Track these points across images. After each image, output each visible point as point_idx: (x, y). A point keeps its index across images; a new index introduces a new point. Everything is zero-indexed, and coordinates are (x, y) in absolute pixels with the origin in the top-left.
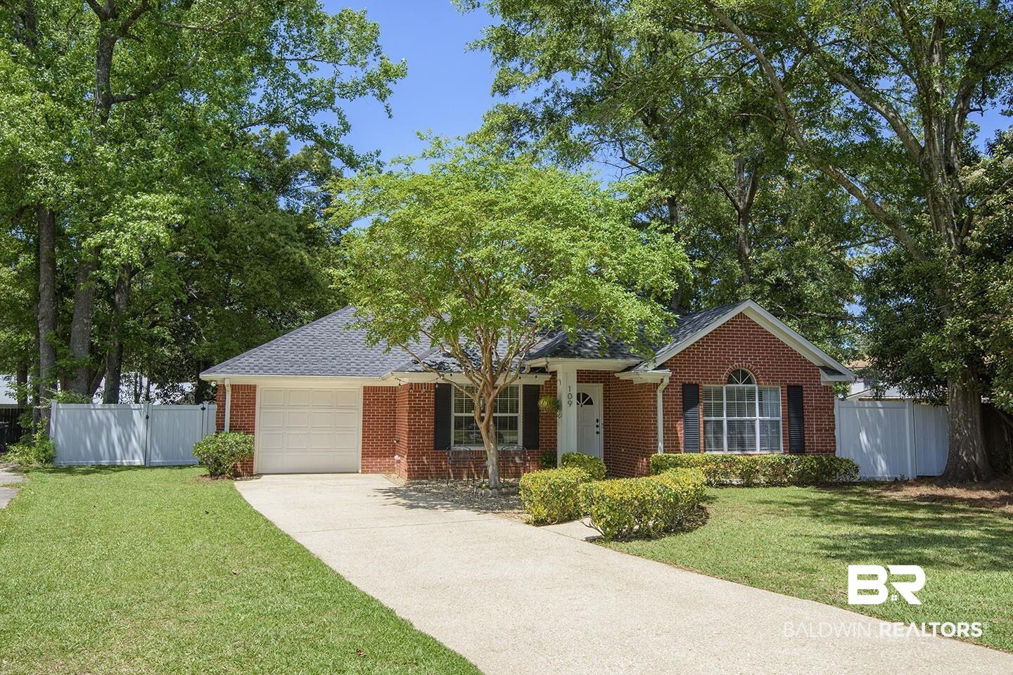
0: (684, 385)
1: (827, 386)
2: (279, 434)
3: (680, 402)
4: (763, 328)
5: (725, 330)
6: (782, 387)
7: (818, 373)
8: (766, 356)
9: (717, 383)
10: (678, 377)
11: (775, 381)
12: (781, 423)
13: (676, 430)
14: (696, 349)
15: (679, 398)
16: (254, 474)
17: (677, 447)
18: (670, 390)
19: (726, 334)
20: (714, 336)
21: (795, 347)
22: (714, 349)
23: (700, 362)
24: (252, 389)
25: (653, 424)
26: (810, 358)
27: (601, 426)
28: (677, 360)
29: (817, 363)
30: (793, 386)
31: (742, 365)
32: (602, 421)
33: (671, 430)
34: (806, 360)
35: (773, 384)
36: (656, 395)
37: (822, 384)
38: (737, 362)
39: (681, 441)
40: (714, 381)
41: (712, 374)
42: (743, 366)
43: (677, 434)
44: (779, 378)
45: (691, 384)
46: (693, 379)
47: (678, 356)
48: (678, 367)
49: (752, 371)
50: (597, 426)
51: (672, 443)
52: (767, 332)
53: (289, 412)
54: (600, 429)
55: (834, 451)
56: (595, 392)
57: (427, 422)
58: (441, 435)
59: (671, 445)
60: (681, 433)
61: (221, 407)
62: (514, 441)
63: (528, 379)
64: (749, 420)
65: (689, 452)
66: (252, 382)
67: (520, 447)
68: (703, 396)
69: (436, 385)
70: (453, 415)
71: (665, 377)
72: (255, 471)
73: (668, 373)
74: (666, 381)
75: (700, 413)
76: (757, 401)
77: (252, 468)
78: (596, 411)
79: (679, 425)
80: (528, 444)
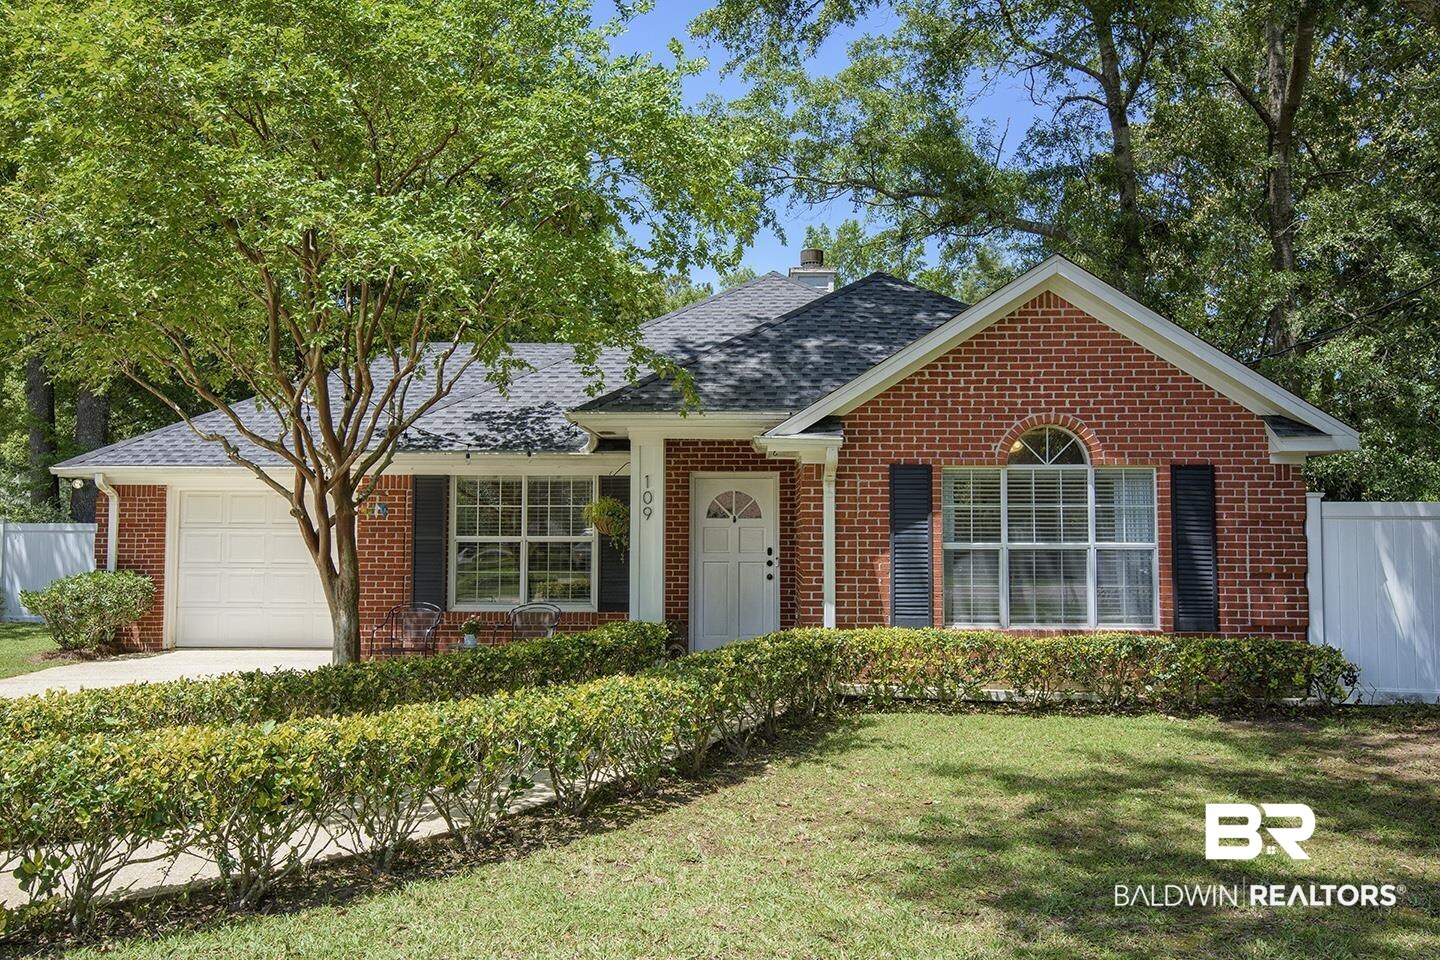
0: (895, 467)
1: (1287, 466)
2: (215, 575)
3: (883, 507)
4: (1107, 328)
5: (1003, 336)
6: (1158, 470)
7: (1263, 432)
8: (1115, 395)
9: (981, 463)
10: (880, 449)
11: (1140, 454)
12: (1156, 556)
13: (873, 573)
14: (927, 381)
15: (882, 500)
16: (164, 647)
17: (876, 611)
18: (859, 481)
19: (1005, 344)
20: (975, 352)
21: (1194, 372)
22: (972, 382)
23: (937, 412)
24: (158, 493)
25: (812, 559)
26: (1235, 396)
27: (776, 563)
28: (877, 410)
29: (1257, 409)
30: (1188, 467)
31: (1048, 417)
32: (777, 552)
33: (859, 573)
34: (1228, 402)
35: (1133, 463)
36: (822, 492)
37: (1273, 460)
38: (1034, 411)
39: (886, 599)
40: (974, 457)
41: (969, 440)
42: (1051, 420)
43: (876, 581)
44: (1152, 447)
45: (911, 467)
46: (919, 454)
47: (880, 400)
48: (881, 425)
49: (1076, 433)
50: (770, 563)
51: (861, 604)
52: (1118, 335)
53: (231, 536)
54: (775, 570)
55: (1305, 628)
56: (765, 489)
57: (396, 553)
58: (427, 581)
59: (859, 609)
60: (884, 581)
61: (104, 526)
62: (582, 593)
63: (611, 464)
64: (1066, 552)
65: (905, 625)
66: (158, 481)
67: (591, 606)
68: (944, 492)
69: (416, 479)
70: (455, 539)
71: (827, 449)
72: (166, 642)
73: (836, 439)
74: (831, 458)
75: (937, 536)
76: (1091, 504)
77: (158, 636)
78: (767, 531)
79: (883, 564)
80: (615, 600)
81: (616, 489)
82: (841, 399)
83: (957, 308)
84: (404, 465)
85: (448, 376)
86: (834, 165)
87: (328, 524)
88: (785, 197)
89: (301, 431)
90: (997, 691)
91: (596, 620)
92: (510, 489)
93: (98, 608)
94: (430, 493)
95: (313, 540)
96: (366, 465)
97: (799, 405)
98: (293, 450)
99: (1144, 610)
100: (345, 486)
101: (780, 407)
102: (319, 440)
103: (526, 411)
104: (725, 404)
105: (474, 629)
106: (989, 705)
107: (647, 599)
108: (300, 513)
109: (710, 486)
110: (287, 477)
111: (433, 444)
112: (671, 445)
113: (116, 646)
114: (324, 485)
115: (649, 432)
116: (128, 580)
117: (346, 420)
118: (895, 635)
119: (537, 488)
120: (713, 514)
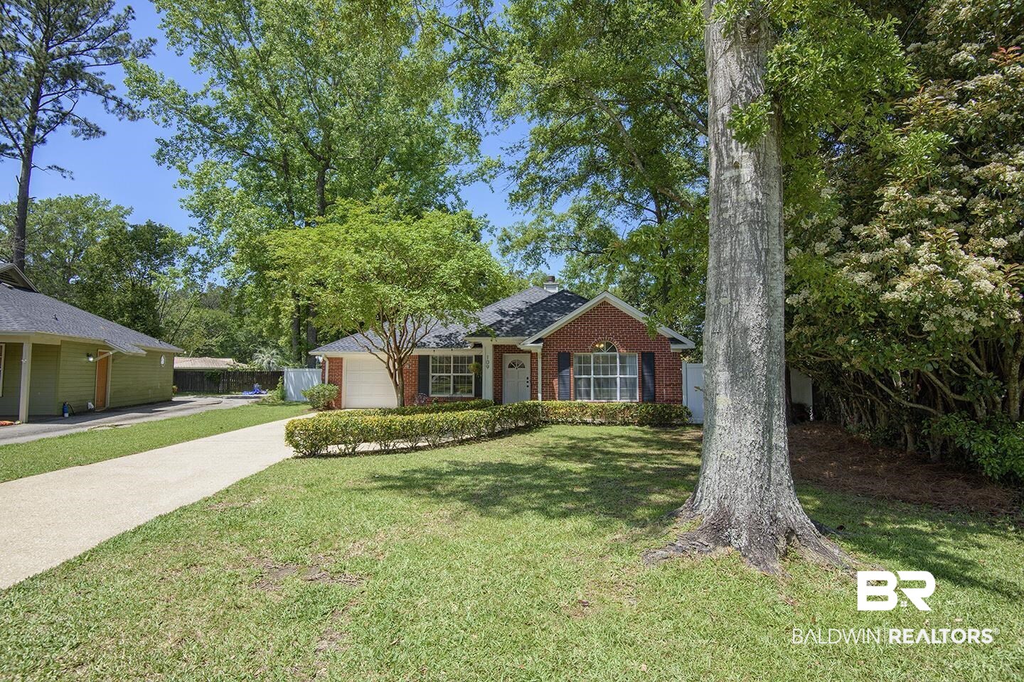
0: (559, 353)
1: (676, 353)
2: (357, 386)
3: (556, 365)
4: (622, 312)
5: (591, 314)
6: (638, 354)
7: (669, 343)
8: (625, 332)
9: (585, 352)
10: (555, 348)
11: (633, 350)
12: (637, 380)
13: (552, 385)
14: (569, 328)
15: (556, 363)
17: (553, 396)
18: (548, 357)
19: (592, 317)
20: (583, 319)
22: (582, 328)
23: (572, 337)
24: (340, 360)
26: (660, 332)
28: (554, 336)
29: (666, 336)
30: (646, 353)
31: (605, 338)
32: (529, 379)
33: (548, 385)
34: (658, 334)
35: (630, 352)
36: (538, 360)
37: (671, 352)
38: (600, 337)
39: (556, 392)
40: (583, 350)
43: (554, 387)
44: (636, 347)
45: (564, 353)
46: (567, 349)
48: (555, 341)
49: (613, 343)
50: (528, 382)
51: (549, 393)
52: (626, 314)
54: (529, 384)
55: (682, 401)
56: (526, 359)
57: (412, 379)
58: (423, 386)
59: (549, 395)
60: (556, 387)
61: (324, 370)
62: (470, 392)
63: (477, 352)
64: (611, 378)
65: (562, 400)
66: (340, 356)
67: (472, 395)
68: (575, 361)
69: (419, 356)
70: (431, 374)
71: (538, 348)
72: (343, 407)
73: (541, 345)
74: (539, 351)
75: (571, 373)
76: (618, 364)
77: (340, 405)
78: (527, 372)
79: (555, 381)
80: (479, 394)
81: (479, 359)
82: (544, 333)
83: (585, 301)
84: (416, 352)
85: (429, 329)
86: (563, 245)
87: (396, 370)
88: (548, 253)
89: (389, 343)
90: (589, 420)
91: (473, 399)
92: (448, 359)
93: (324, 395)
94: (423, 360)
95: (392, 375)
96: (406, 354)
97: (530, 335)
98: (386, 350)
99: (632, 396)
100: (401, 360)
101: (523, 335)
102: (393, 346)
103: (451, 334)
104: (508, 334)
105: (437, 401)
106: (586, 423)
107: (488, 393)
108: (388, 367)
109: (509, 358)
110: (384, 356)
111: (424, 345)
112: (495, 347)
113: (328, 407)
114: (395, 360)
115: (488, 343)
116: (331, 387)
117: (400, 342)
118: (557, 403)
119: (456, 359)
120: (511, 366)
